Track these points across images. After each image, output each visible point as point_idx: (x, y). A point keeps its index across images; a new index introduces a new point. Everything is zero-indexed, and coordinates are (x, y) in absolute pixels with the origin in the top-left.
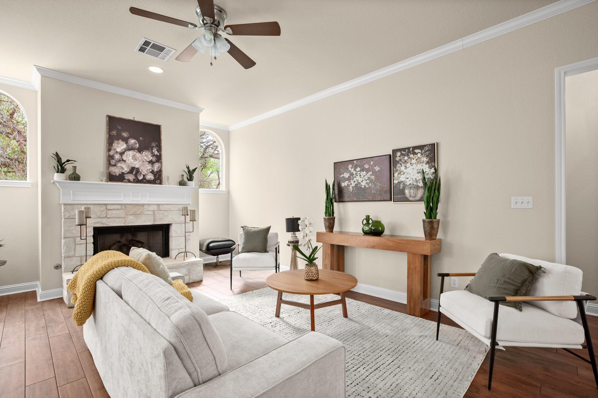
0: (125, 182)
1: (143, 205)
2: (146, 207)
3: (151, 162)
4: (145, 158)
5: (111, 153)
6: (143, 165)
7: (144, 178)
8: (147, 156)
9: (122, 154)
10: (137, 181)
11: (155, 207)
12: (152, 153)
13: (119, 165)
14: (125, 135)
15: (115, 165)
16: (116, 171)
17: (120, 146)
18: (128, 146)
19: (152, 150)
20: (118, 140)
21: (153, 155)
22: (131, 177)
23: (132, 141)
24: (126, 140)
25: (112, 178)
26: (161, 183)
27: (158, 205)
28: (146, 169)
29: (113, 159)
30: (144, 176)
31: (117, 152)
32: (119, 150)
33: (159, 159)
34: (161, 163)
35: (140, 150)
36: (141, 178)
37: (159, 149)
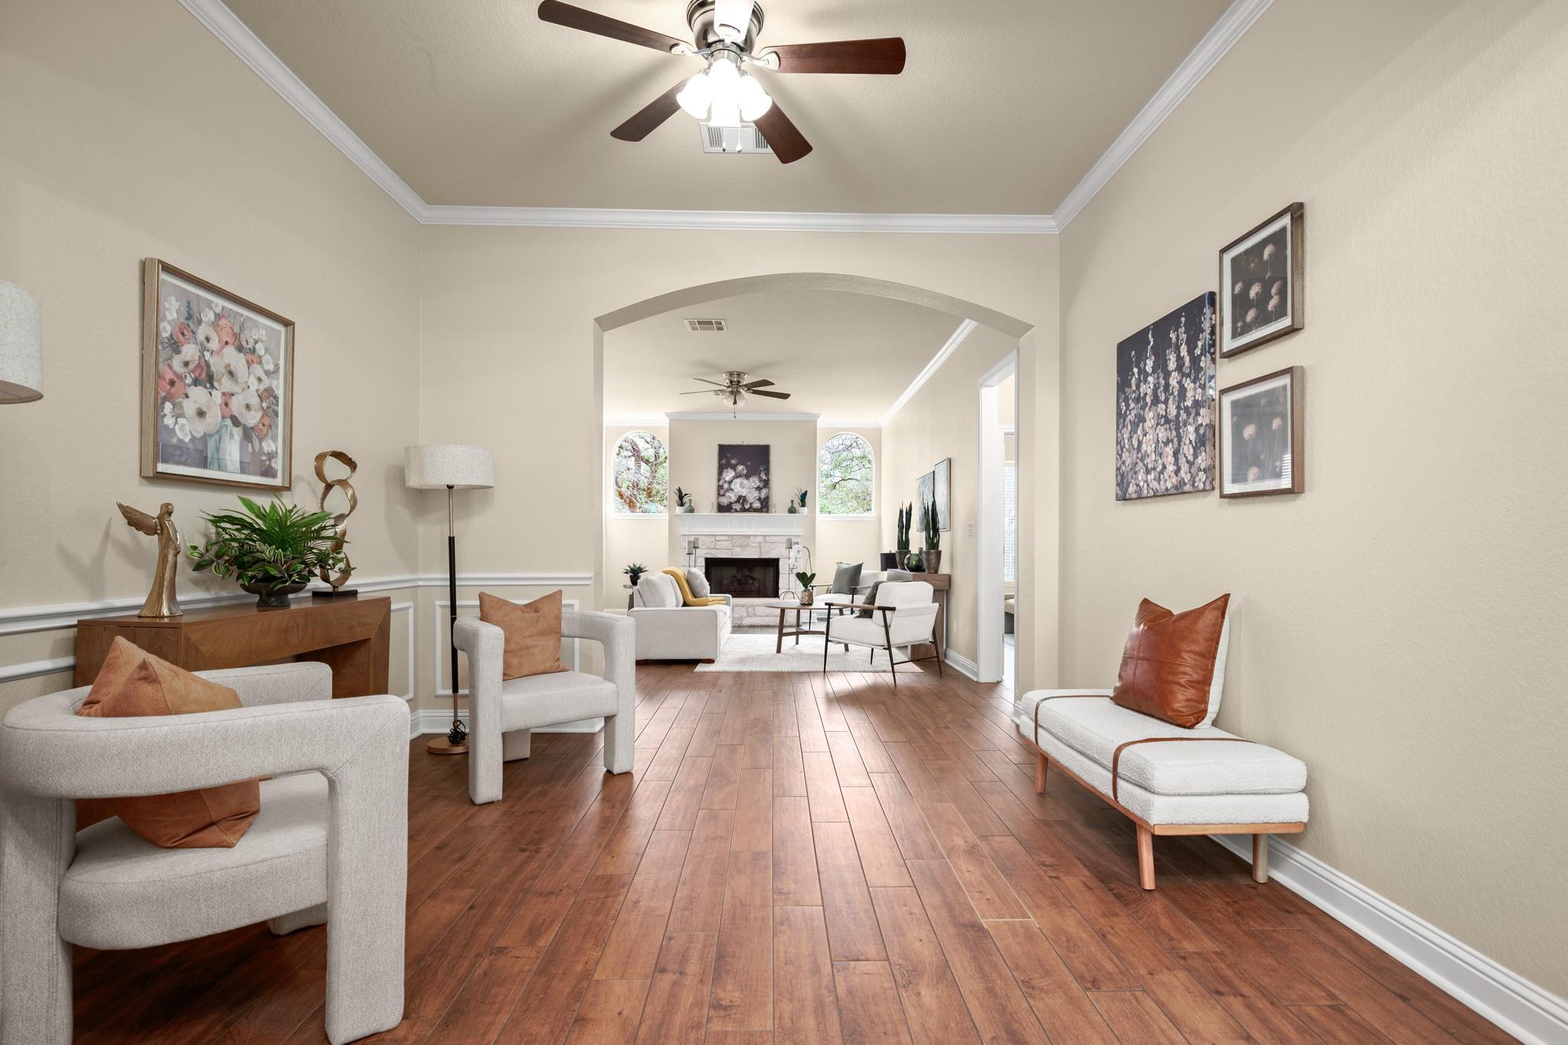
0: (733, 512)
1: (749, 536)
2: (752, 538)
3: (759, 489)
4: (753, 484)
5: (721, 483)
6: (750, 492)
7: (751, 507)
8: (755, 482)
9: (730, 482)
10: (744, 510)
11: (761, 539)
12: (760, 478)
13: (727, 494)
14: (733, 462)
15: (724, 495)
16: (725, 501)
17: (729, 474)
18: (736, 473)
19: (760, 474)
20: (727, 468)
21: (761, 480)
22: (738, 506)
23: (740, 468)
24: (734, 468)
25: (723, 509)
26: (767, 512)
27: (765, 536)
28: (752, 497)
29: (722, 489)
30: (751, 504)
31: (726, 481)
32: (727, 479)
33: (766, 484)
34: (769, 488)
35: (747, 477)
36: (747, 507)
37: (767, 473)
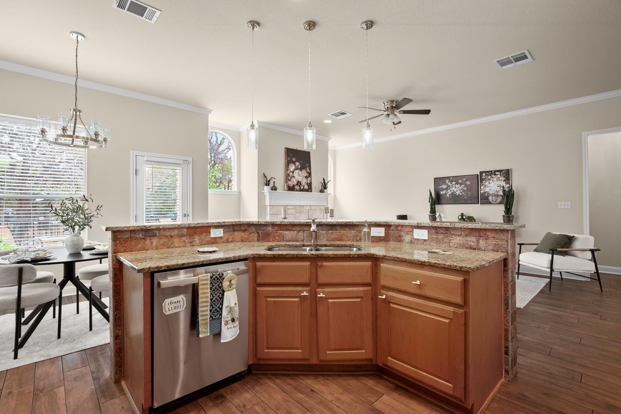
0: (295, 191)
1: (303, 206)
2: (305, 207)
3: (306, 177)
4: (304, 174)
5: (288, 172)
6: (303, 179)
7: (304, 188)
8: (304, 173)
9: (293, 172)
10: (301, 190)
11: (308, 208)
12: (307, 171)
13: (292, 180)
14: (294, 159)
15: (290, 180)
16: (291, 184)
17: (292, 167)
18: (295, 167)
19: (307, 169)
20: (291, 163)
21: (307, 172)
22: (297, 187)
23: (297, 164)
24: (294, 163)
25: (291, 189)
26: (311, 191)
27: (311, 206)
28: (304, 182)
29: (289, 176)
30: (303, 186)
31: (291, 171)
32: (292, 170)
33: (310, 174)
34: (311, 177)
35: (301, 169)
36: (302, 188)
37: (310, 169)
